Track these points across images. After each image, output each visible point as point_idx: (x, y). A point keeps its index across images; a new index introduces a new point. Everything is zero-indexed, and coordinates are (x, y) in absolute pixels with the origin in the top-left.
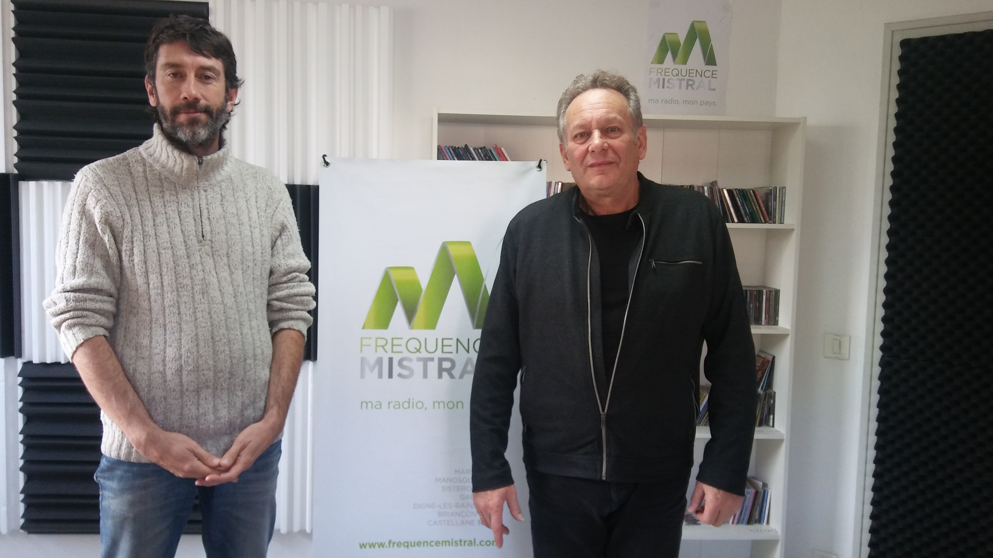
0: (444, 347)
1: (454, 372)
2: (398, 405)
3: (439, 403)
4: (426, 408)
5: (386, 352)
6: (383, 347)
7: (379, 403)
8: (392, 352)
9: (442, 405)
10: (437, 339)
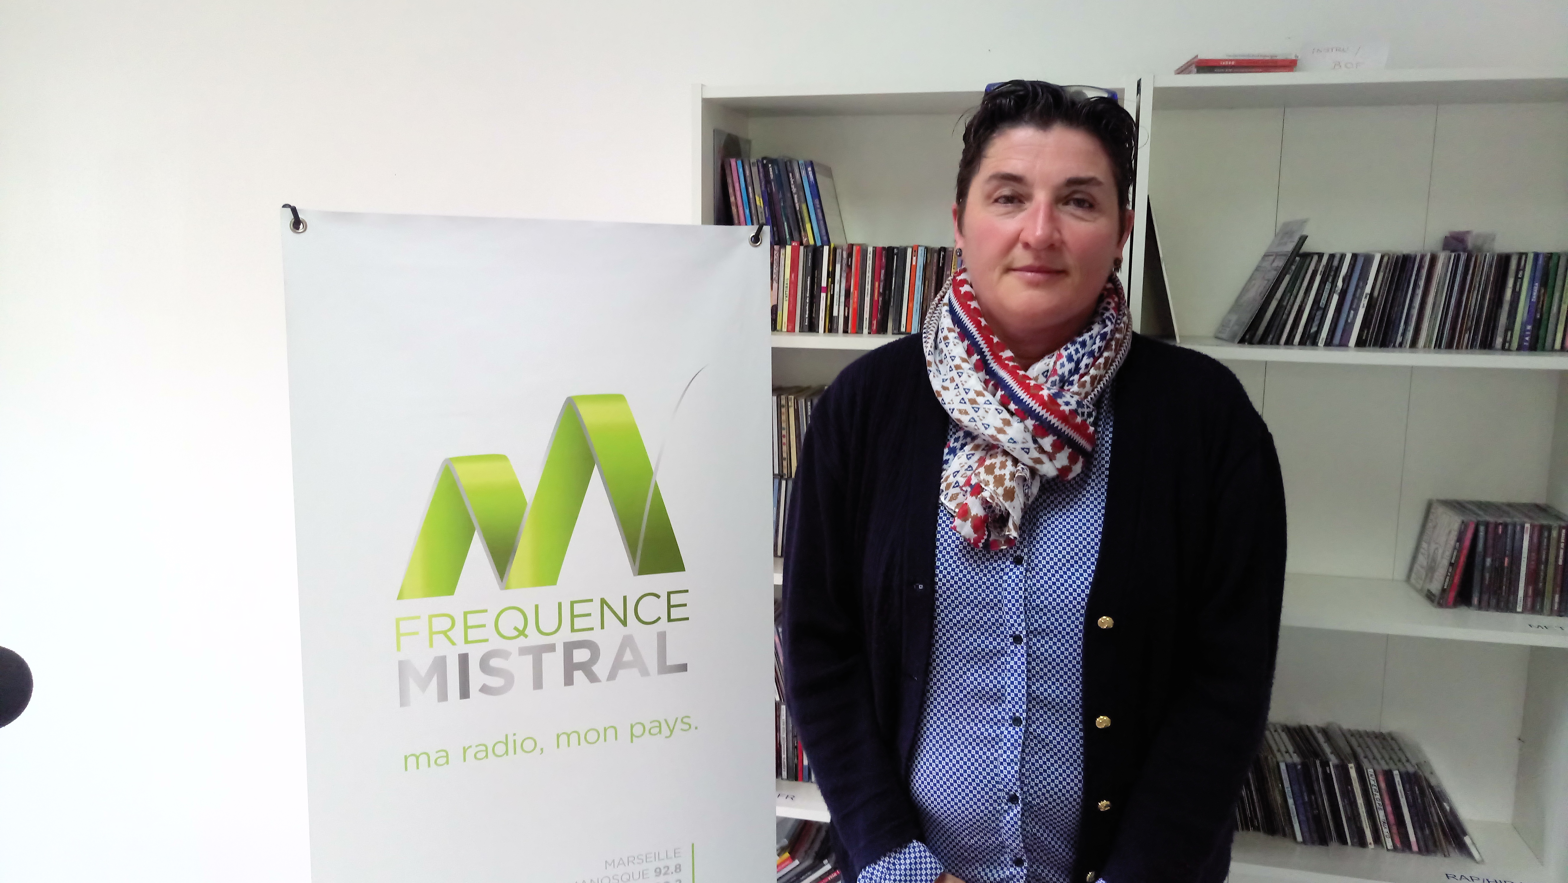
0: (576, 620)
1: (595, 668)
2: (485, 752)
3: (569, 736)
4: (542, 749)
5: (454, 644)
6: (445, 633)
7: (444, 754)
8: (467, 642)
9: (574, 738)
10: (560, 605)
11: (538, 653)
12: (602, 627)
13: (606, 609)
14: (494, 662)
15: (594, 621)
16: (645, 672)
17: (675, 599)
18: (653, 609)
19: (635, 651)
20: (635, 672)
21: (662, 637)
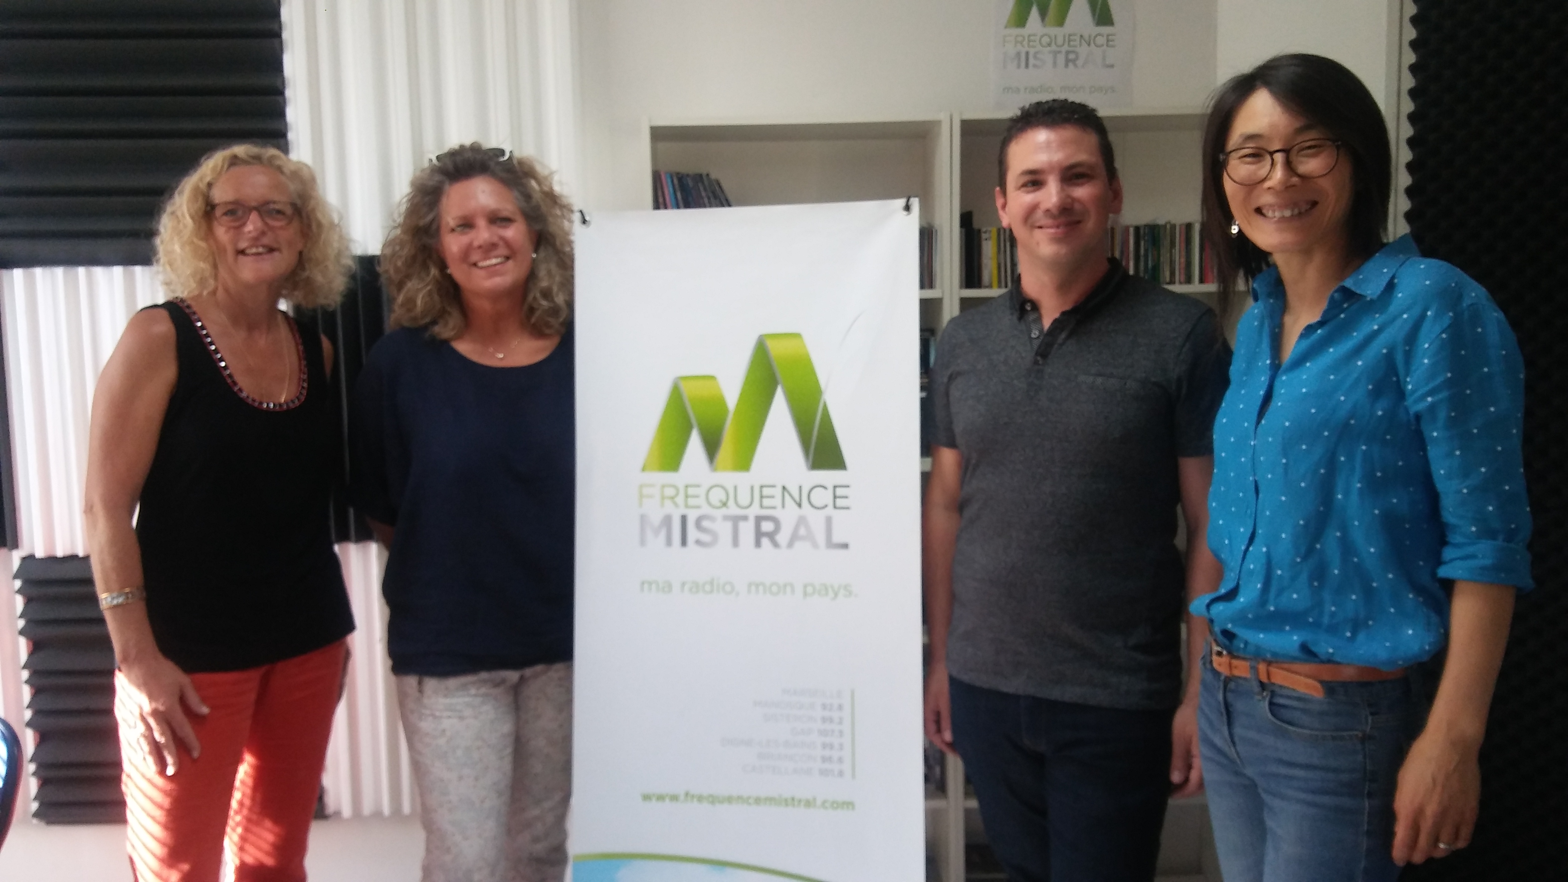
0: (763, 499)
1: (778, 537)
2: (696, 588)
3: (757, 586)
4: (738, 594)
5: (678, 507)
6: (672, 498)
7: (668, 584)
8: (687, 506)
9: (761, 588)
10: (752, 487)
11: (736, 520)
12: (783, 506)
13: (786, 494)
14: (705, 524)
15: (777, 502)
16: (815, 545)
17: (839, 492)
18: (822, 497)
19: (808, 529)
20: (807, 545)
21: (829, 520)
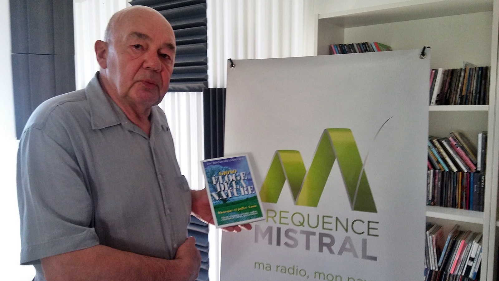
0: (325, 224)
1: (333, 247)
2: (285, 270)
3: (320, 274)
4: (308, 277)
5: (275, 222)
6: (273, 217)
7: (269, 266)
8: (280, 223)
9: (322, 276)
10: (318, 216)
11: (309, 234)
12: (336, 230)
13: (338, 222)
14: (291, 234)
15: (333, 226)
16: (356, 256)
17: (372, 225)
18: (361, 227)
19: (351, 245)
20: (351, 254)
21: (364, 242)
